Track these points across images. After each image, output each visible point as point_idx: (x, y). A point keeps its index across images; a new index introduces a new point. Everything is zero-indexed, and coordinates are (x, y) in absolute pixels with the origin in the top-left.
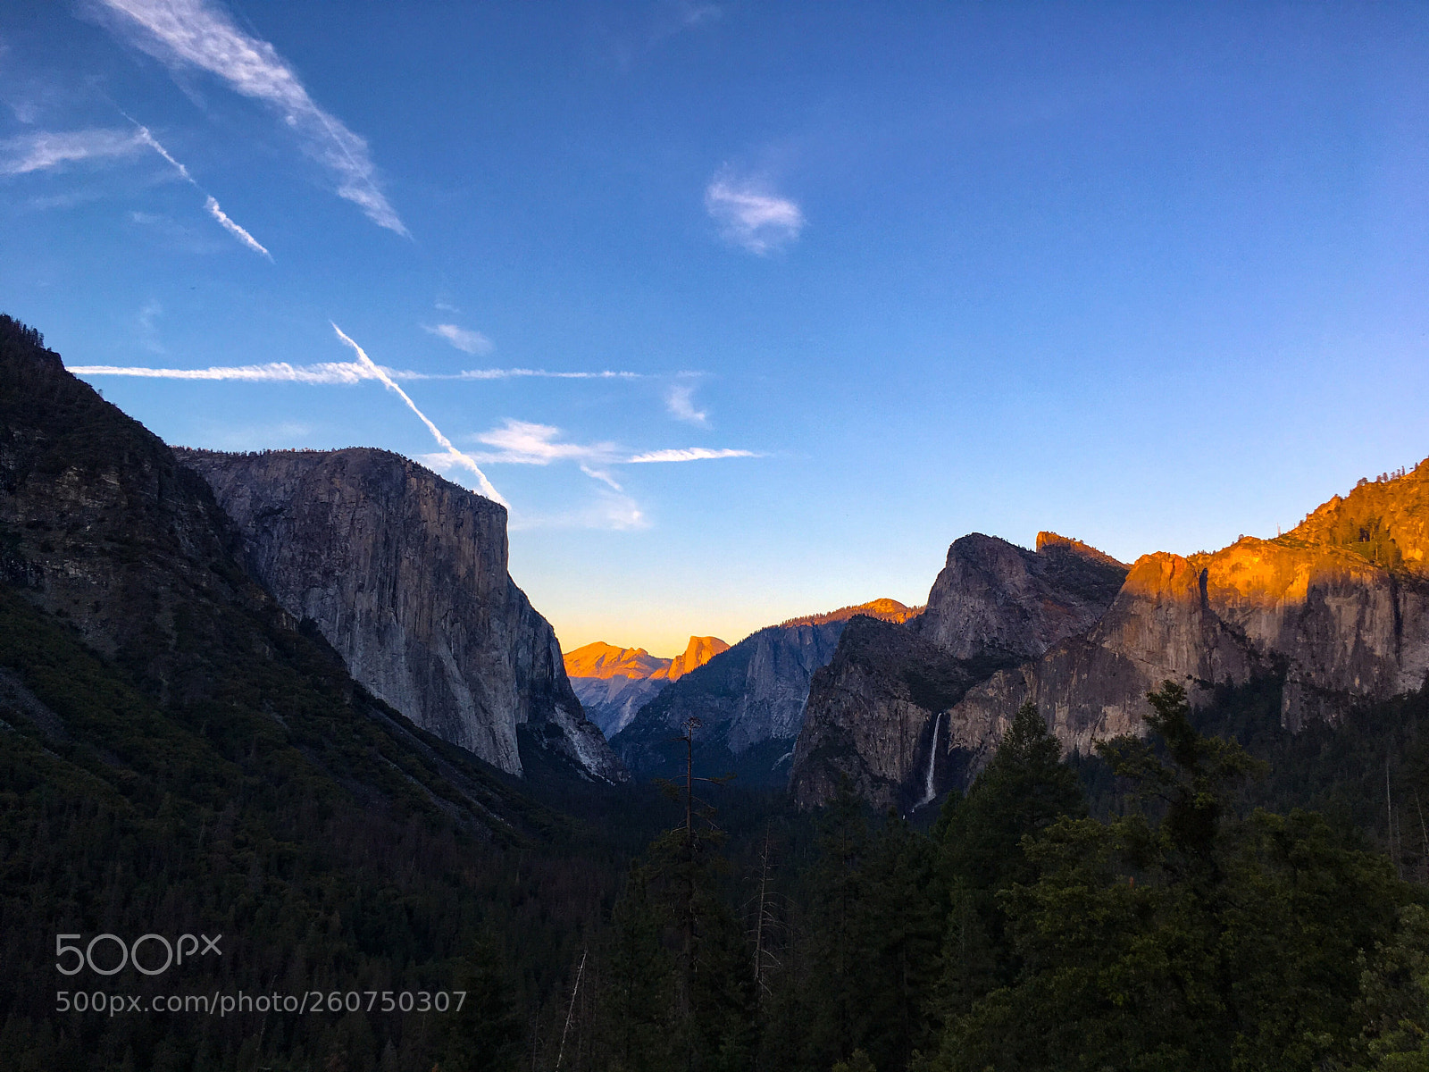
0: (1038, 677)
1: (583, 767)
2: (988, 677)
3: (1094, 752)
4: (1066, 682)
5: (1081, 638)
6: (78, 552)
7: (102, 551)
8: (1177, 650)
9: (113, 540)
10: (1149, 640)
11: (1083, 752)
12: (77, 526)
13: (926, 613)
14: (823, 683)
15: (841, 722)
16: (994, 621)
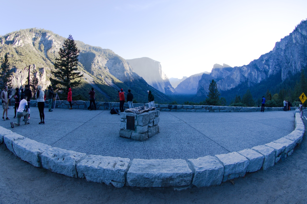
0: (224, 80)
1: (172, 92)
2: (218, 81)
3: (230, 89)
4: (227, 81)
5: (228, 76)
6: (119, 72)
7: (121, 72)
8: (238, 78)
9: (122, 70)
10: (235, 76)
11: (229, 89)
12: (118, 69)
13: (211, 73)
14: (200, 82)
15: (202, 86)
16: (219, 74)
